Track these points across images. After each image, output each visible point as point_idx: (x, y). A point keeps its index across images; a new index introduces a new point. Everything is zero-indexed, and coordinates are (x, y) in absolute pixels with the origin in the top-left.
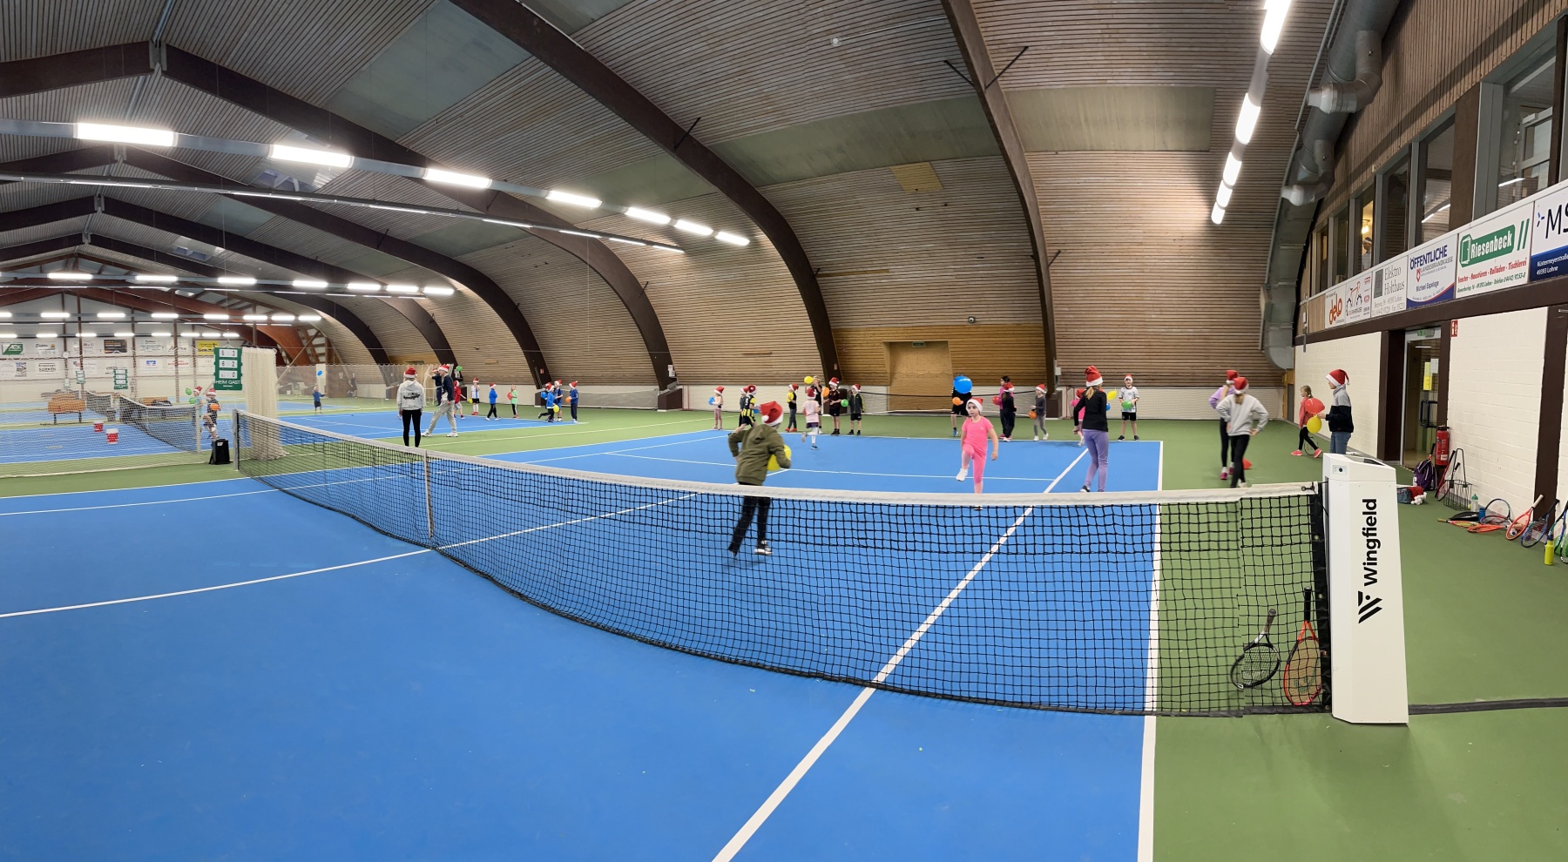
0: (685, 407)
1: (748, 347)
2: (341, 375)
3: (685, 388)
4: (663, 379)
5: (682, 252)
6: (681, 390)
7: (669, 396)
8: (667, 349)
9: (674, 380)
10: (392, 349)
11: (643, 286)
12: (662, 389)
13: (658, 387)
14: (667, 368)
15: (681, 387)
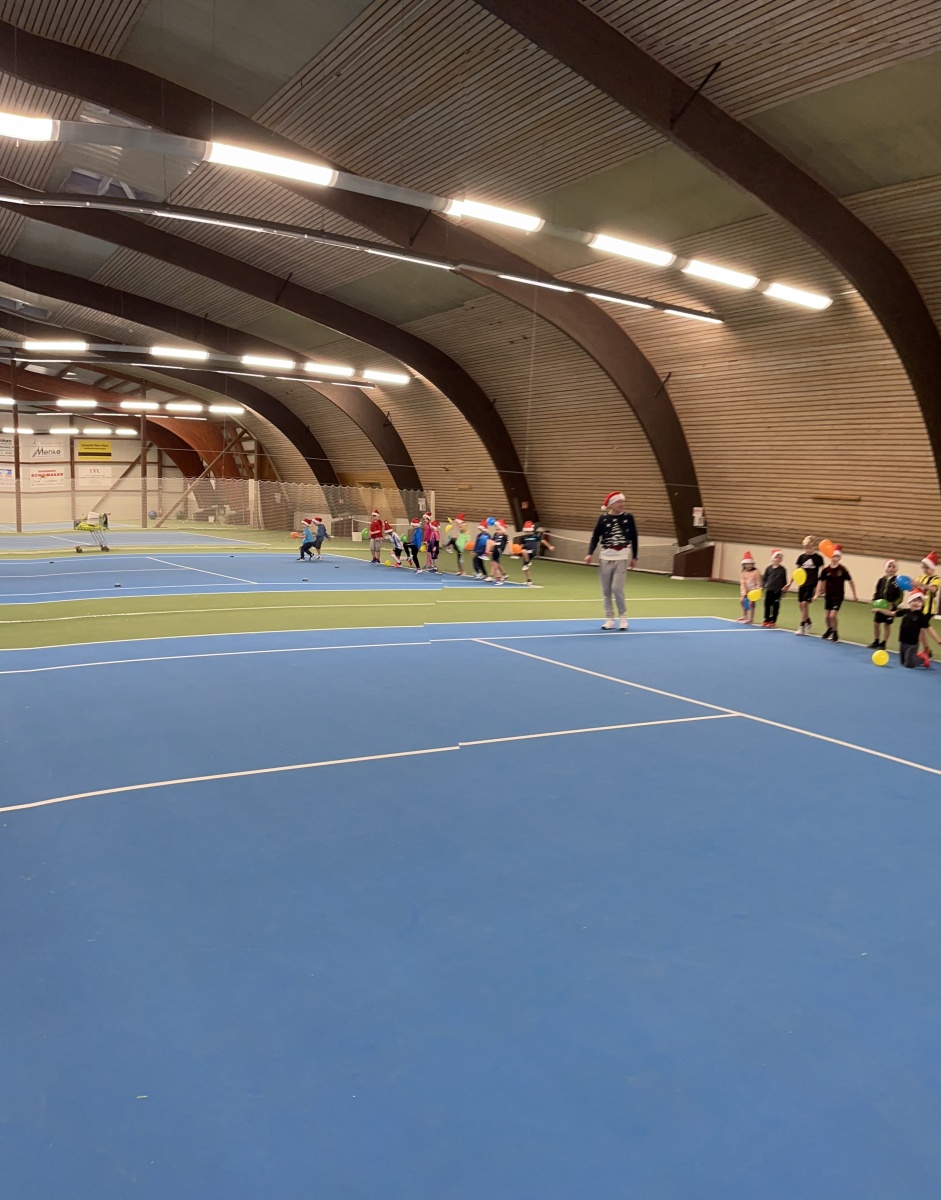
0: (716, 575)
1: (822, 487)
2: (278, 497)
3: (719, 546)
4: (684, 529)
5: (719, 322)
6: (712, 549)
7: (690, 556)
8: (695, 482)
9: (701, 531)
10: (342, 462)
11: (663, 380)
12: (682, 543)
13: (675, 541)
14: (692, 512)
15: (712, 544)
